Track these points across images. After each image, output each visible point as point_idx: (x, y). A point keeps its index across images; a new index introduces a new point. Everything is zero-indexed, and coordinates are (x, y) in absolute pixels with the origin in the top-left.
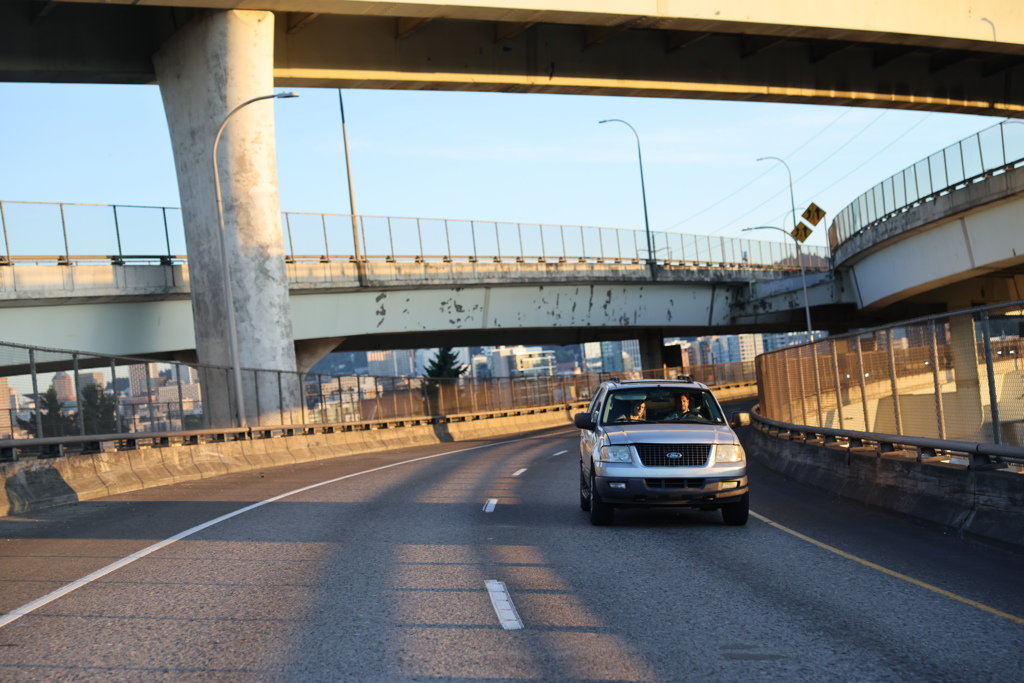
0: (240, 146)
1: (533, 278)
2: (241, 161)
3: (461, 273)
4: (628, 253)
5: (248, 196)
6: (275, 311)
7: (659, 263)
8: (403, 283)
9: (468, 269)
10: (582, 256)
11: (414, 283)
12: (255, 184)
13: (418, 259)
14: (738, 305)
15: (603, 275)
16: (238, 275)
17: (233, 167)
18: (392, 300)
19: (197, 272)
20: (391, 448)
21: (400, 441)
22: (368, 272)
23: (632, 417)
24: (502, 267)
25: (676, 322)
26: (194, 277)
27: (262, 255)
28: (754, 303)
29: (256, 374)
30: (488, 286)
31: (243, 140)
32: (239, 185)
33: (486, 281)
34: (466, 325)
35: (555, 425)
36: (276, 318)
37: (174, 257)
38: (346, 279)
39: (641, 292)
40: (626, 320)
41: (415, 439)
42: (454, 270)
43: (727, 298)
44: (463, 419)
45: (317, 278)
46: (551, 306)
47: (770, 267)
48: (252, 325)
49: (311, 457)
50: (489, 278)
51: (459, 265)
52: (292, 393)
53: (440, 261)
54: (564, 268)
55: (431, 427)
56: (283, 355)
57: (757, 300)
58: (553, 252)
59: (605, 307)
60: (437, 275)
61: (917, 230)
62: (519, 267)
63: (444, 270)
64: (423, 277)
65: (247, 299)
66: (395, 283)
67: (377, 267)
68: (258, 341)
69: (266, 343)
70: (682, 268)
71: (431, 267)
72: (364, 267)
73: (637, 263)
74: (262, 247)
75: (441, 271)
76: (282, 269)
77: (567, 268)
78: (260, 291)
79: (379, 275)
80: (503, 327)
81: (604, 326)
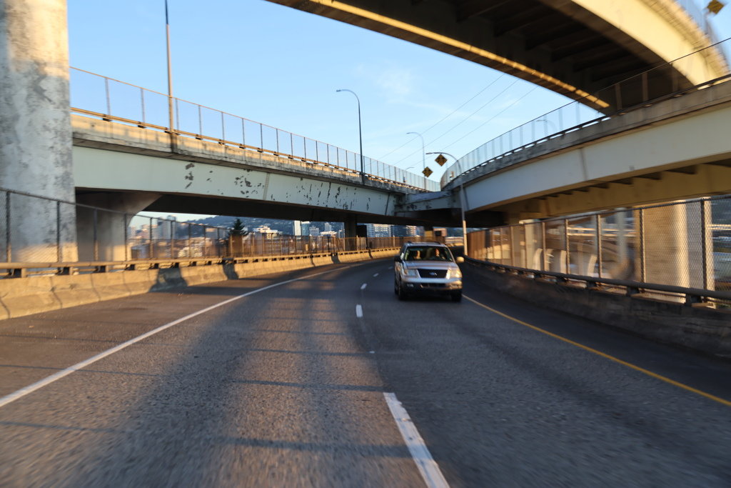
1: (298, 171)
3: (251, 158)
7: (366, 175)
8: (207, 157)
9: (256, 156)
10: (327, 162)
11: (217, 158)
13: (221, 142)
14: (399, 206)
15: (338, 177)
18: (198, 169)
22: (179, 143)
24: (279, 159)
25: (371, 211)
27: (37, 73)
28: (407, 205)
30: (269, 171)
33: (268, 167)
34: (252, 196)
38: (160, 145)
39: (356, 191)
40: (347, 206)
41: (206, 277)
42: (247, 155)
43: (394, 201)
44: (246, 261)
46: (306, 192)
50: (270, 165)
51: (250, 152)
53: (237, 147)
54: (317, 168)
55: (221, 267)
57: (409, 204)
58: (311, 157)
59: (336, 197)
60: (234, 155)
62: (290, 162)
63: (240, 153)
64: (223, 155)
66: (201, 156)
67: (187, 140)
70: (377, 180)
71: (230, 149)
72: (176, 138)
73: (356, 173)
75: (237, 154)
77: (318, 168)
78: (33, 111)
79: (188, 147)
80: (276, 200)
81: (335, 209)
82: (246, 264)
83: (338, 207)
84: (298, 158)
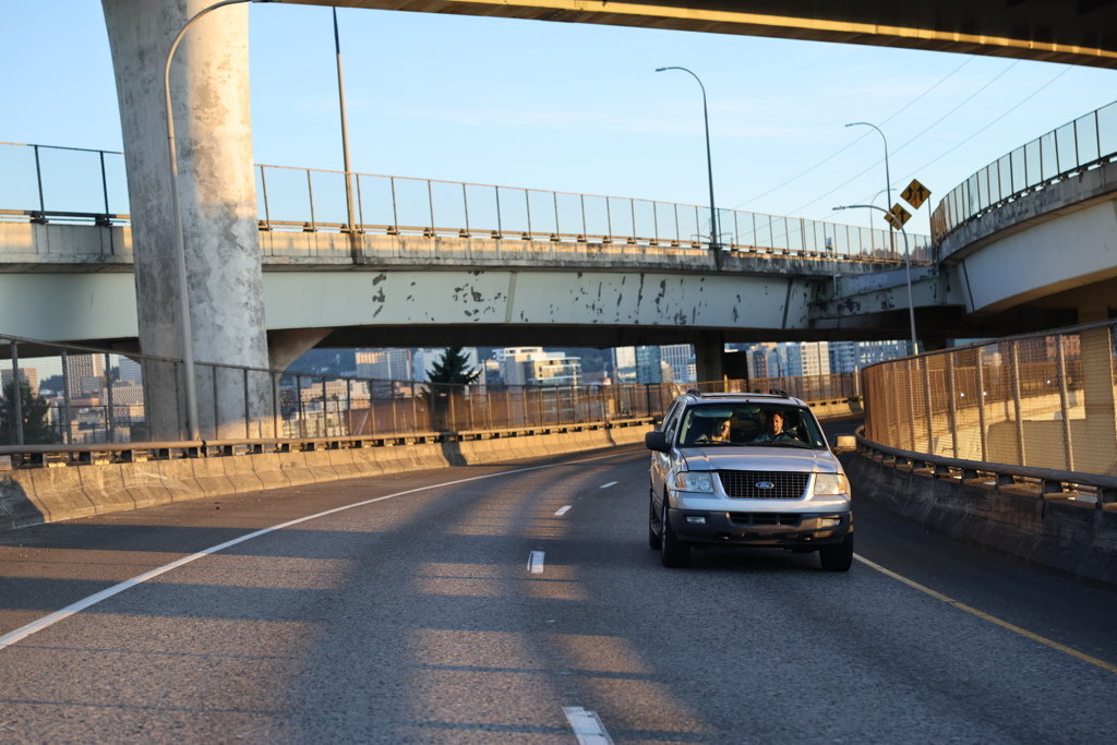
0: (203, 71)
1: (570, 262)
2: (205, 92)
3: (481, 252)
4: (687, 234)
5: (212, 139)
6: (243, 289)
7: (725, 248)
8: (407, 262)
9: (490, 247)
10: (631, 235)
11: (423, 262)
12: (221, 123)
13: (428, 233)
14: (818, 304)
15: (657, 261)
16: (196, 240)
17: (193, 100)
18: (394, 284)
19: (142, 236)
20: (387, 471)
21: (399, 462)
22: (364, 246)
23: (714, 438)
24: (532, 246)
25: (742, 323)
26: (139, 243)
27: (228, 216)
28: (838, 303)
29: (214, 370)
30: (514, 270)
31: (208, 64)
32: (200, 124)
33: (513, 263)
34: (486, 318)
35: (591, 447)
36: (244, 299)
37: (114, 216)
38: (336, 254)
39: (703, 285)
40: (683, 318)
41: (418, 460)
42: (473, 248)
43: (805, 295)
44: (479, 437)
45: (299, 251)
46: (592, 297)
47: (858, 258)
48: (212, 307)
49: (284, 481)
50: (516, 259)
51: (479, 241)
52: (262, 397)
53: (455, 236)
54: (609, 251)
55: (439, 445)
56: (251, 347)
57: (843, 299)
58: (596, 230)
59: (657, 301)
60: (452, 253)
61: (1055, 214)
62: (554, 247)
63: (460, 248)
64: (433, 255)
65: (207, 272)
66: (398, 262)
67: (375, 239)
68: (220, 328)
69: (230, 332)
70: (754, 255)
71: (444, 243)
72: (359, 240)
73: (698, 248)
74: (228, 205)
75: (456, 248)
76: (253, 235)
78: (225, 262)
79: (378, 251)
80: (530, 322)
81: (655, 325)
82: (478, 442)
83: (663, 323)
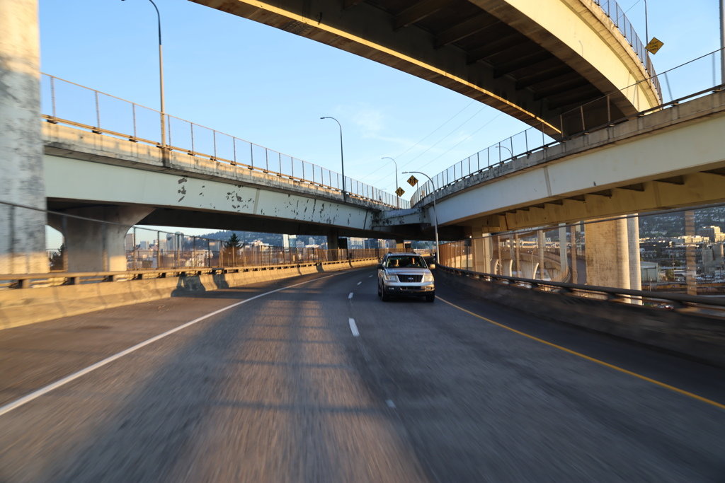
1: (286, 188)
3: (242, 175)
7: (347, 193)
8: (199, 172)
9: (247, 172)
10: (312, 181)
11: (208, 174)
13: (213, 159)
15: (323, 194)
18: (190, 184)
22: (171, 158)
24: (268, 177)
28: (383, 221)
30: (259, 187)
33: (258, 183)
34: (243, 210)
35: (292, 276)
38: (151, 158)
39: (338, 208)
40: (330, 221)
42: (237, 171)
43: (372, 217)
45: (123, 151)
46: (294, 207)
50: (259, 181)
51: (241, 168)
53: (228, 164)
57: (385, 219)
60: (225, 172)
62: (278, 179)
63: (231, 170)
64: (215, 171)
66: (193, 171)
67: (179, 156)
70: (357, 198)
71: (221, 166)
72: (168, 153)
73: (338, 191)
75: (228, 170)
77: (304, 186)
79: (180, 162)
80: (266, 215)
81: (319, 223)
82: (236, 274)
83: (322, 222)
84: (286, 176)
